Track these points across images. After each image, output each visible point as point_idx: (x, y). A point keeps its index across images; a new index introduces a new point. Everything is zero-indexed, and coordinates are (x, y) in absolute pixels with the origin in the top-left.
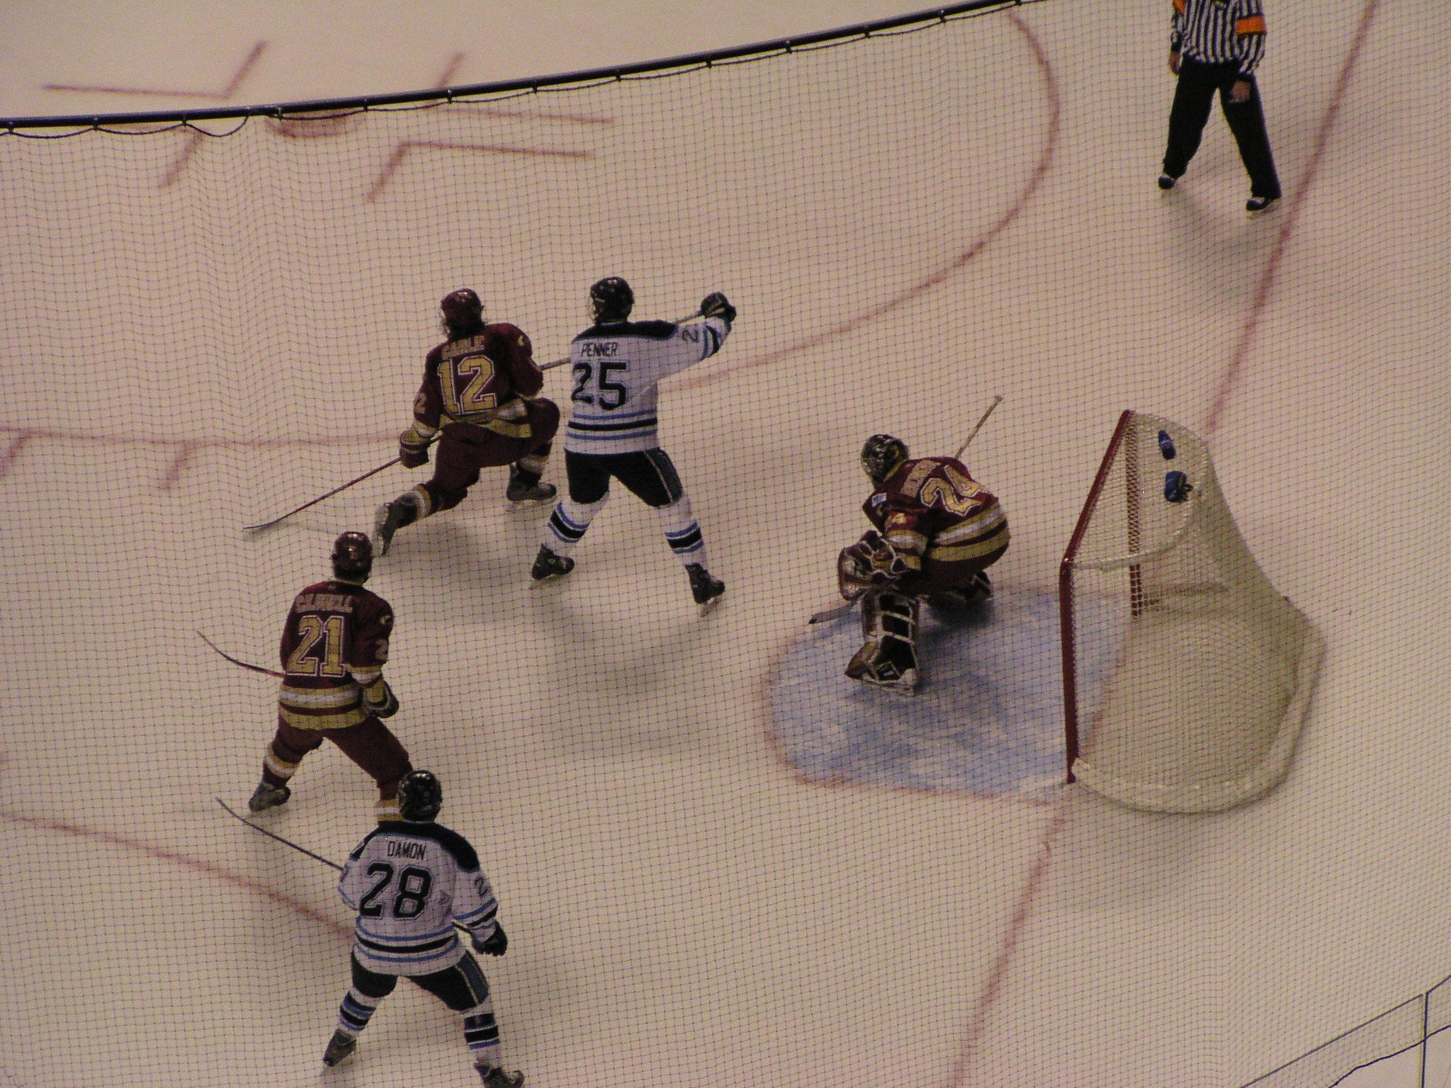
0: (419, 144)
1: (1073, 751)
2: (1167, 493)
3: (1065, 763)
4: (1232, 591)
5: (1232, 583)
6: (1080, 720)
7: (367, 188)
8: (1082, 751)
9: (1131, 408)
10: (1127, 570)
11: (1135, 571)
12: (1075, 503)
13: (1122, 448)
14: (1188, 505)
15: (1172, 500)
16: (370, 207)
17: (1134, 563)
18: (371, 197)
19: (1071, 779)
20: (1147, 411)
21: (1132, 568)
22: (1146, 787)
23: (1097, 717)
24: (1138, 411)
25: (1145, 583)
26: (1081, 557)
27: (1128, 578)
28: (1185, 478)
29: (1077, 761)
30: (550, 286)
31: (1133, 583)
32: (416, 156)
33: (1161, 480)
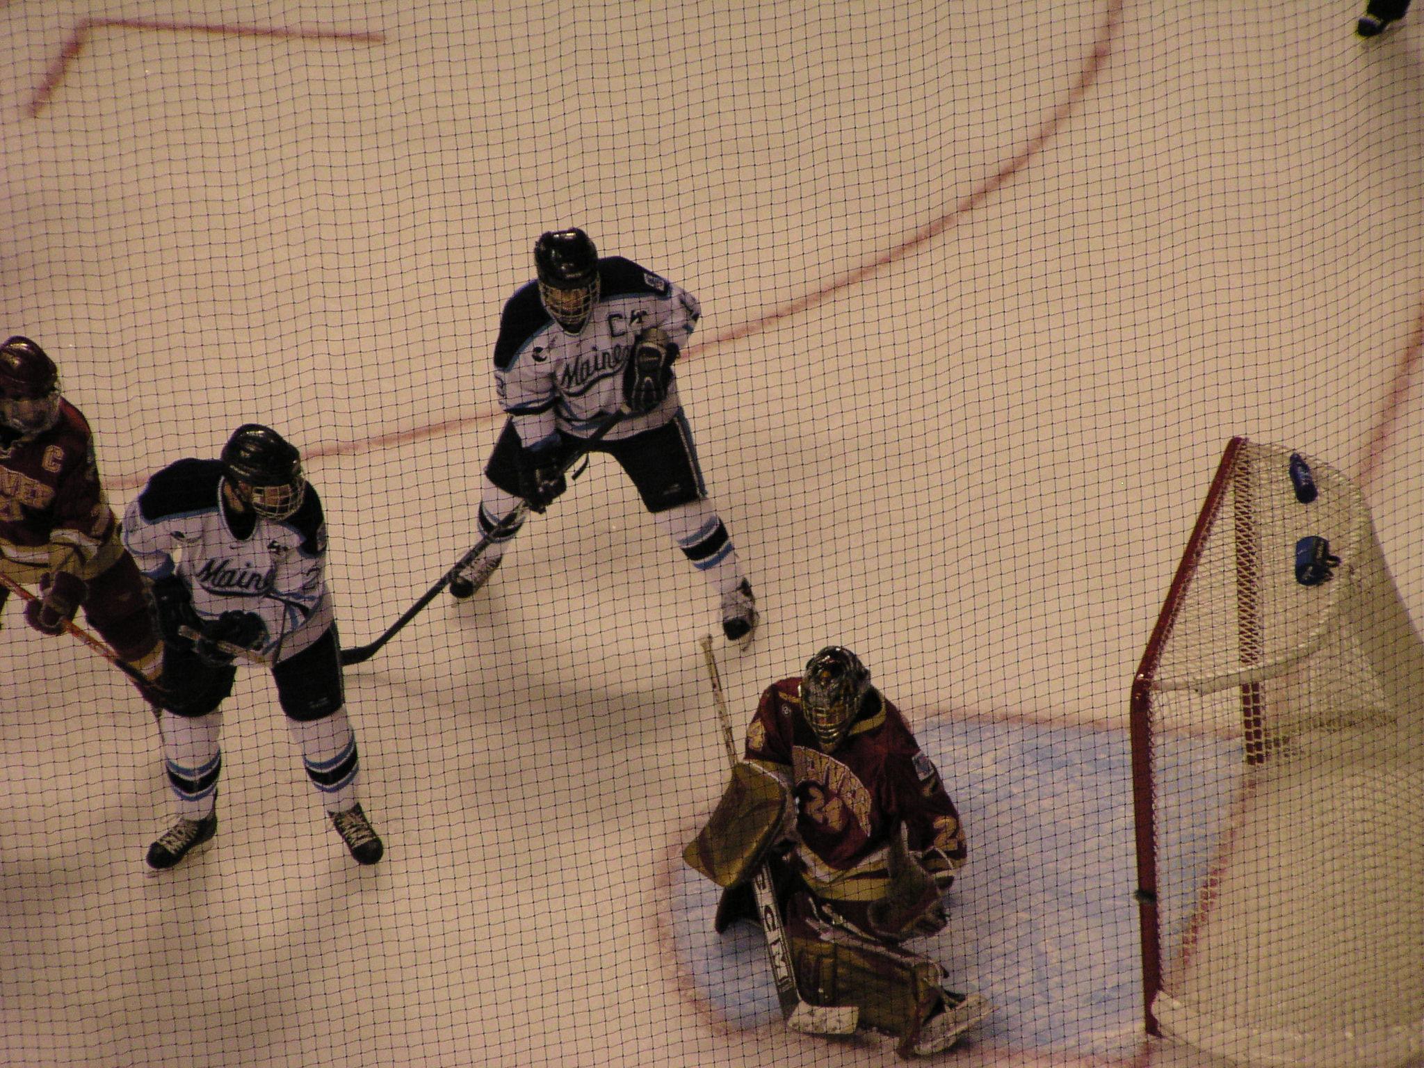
0: (109, 23)
1: (1153, 982)
2: (1300, 571)
3: (1140, 998)
4: (1402, 722)
5: (1402, 711)
6: (1164, 930)
7: (25, 97)
8: (1166, 979)
9: (1239, 432)
10: (1237, 691)
11: (1251, 694)
12: (1152, 597)
13: (1229, 497)
14: (1334, 587)
15: (1308, 583)
16: (29, 125)
17: (1246, 679)
18: (34, 108)
19: (1152, 1026)
20: (1264, 439)
21: (1245, 688)
22: (1265, 1036)
23: (1194, 925)
24: (1254, 439)
25: (1268, 711)
26: (1162, 673)
27: (1238, 703)
28: (1326, 544)
29: (1161, 995)
30: (313, 247)
31: (1246, 712)
32: (101, 44)
33: (1291, 550)
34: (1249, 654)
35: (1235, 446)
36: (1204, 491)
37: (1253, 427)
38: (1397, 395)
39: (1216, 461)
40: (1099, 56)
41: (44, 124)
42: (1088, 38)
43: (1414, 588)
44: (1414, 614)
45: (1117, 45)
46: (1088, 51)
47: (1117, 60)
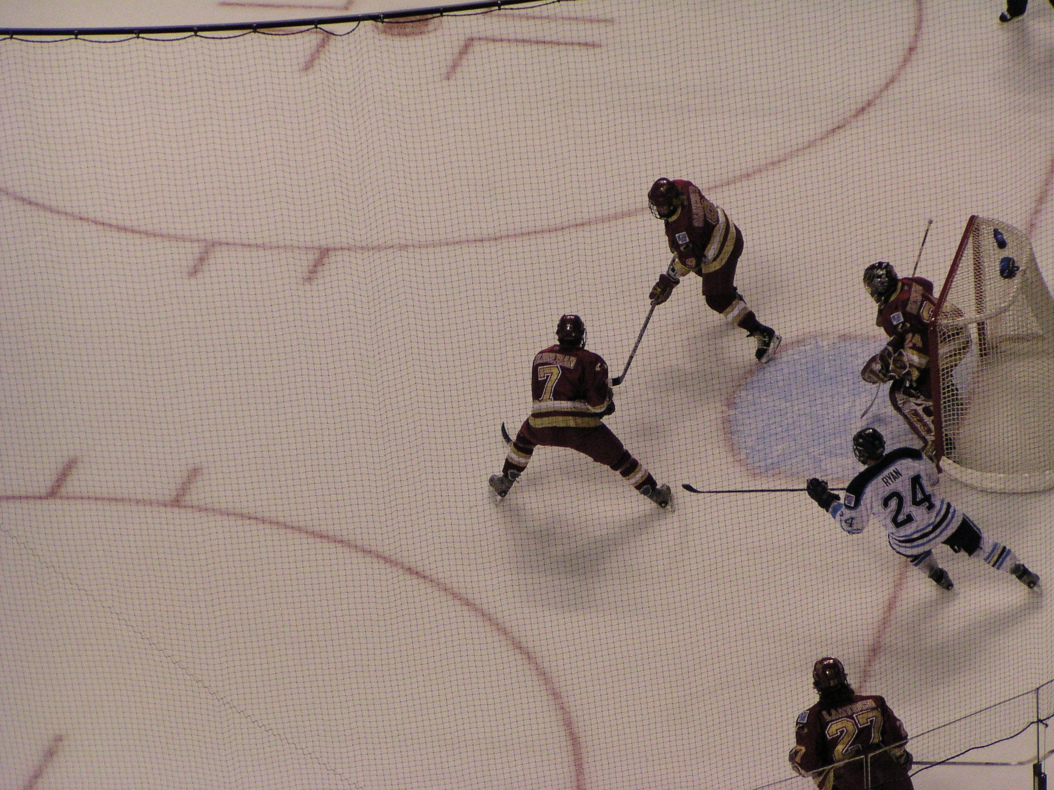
0: (479, 39)
4: (1045, 337)
5: (1045, 332)
7: (444, 71)
9: (976, 214)
10: (976, 325)
11: (981, 327)
14: (1017, 280)
15: (1005, 278)
16: (446, 83)
17: (979, 320)
18: (448, 75)
21: (979, 324)
24: (981, 216)
25: (988, 334)
27: (976, 331)
29: (943, 458)
30: (571, 135)
31: (980, 334)
32: (477, 47)
33: (998, 263)
34: (980, 310)
35: (973, 219)
36: (959, 237)
37: (980, 209)
38: (1041, 200)
39: (965, 225)
40: (911, 49)
41: (452, 82)
42: (907, 40)
43: (1051, 277)
44: (1050, 289)
45: (919, 44)
46: (907, 46)
47: (919, 50)
